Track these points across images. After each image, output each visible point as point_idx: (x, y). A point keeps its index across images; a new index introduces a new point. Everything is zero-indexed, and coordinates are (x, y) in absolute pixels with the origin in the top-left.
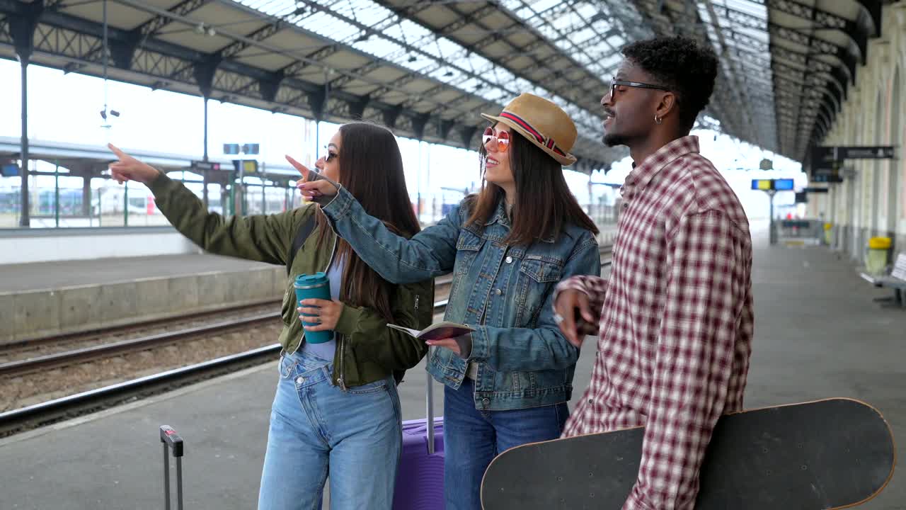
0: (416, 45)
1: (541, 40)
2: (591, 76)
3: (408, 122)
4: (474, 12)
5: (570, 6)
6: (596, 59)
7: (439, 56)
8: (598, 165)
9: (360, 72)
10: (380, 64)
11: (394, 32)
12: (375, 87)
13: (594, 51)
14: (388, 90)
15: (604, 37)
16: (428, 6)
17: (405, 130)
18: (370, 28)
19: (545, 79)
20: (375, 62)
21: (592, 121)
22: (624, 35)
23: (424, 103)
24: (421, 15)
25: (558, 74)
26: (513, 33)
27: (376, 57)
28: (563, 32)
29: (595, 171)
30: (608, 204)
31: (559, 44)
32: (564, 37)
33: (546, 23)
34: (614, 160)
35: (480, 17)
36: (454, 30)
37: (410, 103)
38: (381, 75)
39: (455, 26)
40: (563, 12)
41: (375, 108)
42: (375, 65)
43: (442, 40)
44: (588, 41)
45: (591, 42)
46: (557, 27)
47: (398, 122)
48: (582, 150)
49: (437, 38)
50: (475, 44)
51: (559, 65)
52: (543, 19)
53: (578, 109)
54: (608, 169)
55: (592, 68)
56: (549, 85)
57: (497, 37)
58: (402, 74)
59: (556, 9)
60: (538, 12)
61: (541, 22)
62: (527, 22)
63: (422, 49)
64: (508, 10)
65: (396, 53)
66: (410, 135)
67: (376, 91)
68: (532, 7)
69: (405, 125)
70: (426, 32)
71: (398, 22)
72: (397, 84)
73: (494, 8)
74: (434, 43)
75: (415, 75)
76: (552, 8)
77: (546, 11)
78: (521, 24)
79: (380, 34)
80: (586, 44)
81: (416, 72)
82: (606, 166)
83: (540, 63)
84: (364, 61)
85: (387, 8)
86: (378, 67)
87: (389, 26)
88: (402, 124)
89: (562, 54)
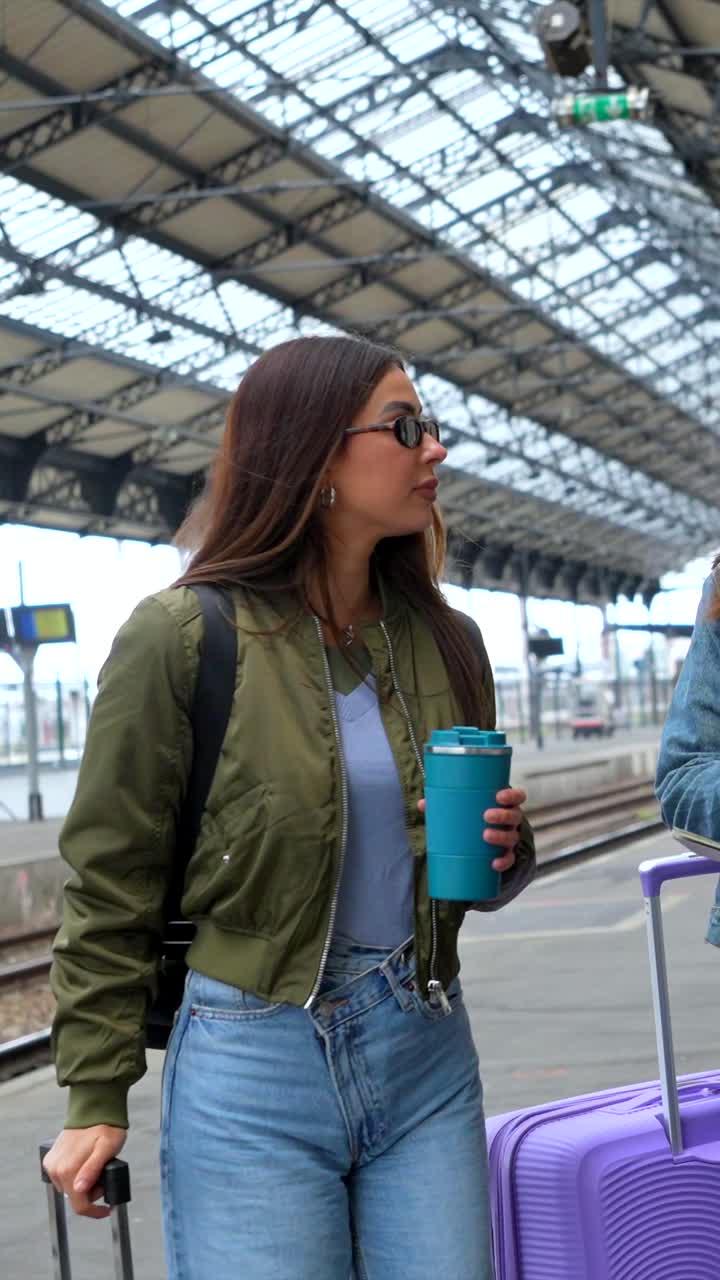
0: (164, 302)
1: (481, 279)
2: (601, 362)
3: (147, 499)
4: (310, 216)
5: (545, 195)
6: (609, 321)
7: (223, 328)
8: (628, 583)
9: (17, 375)
10: (71, 353)
11: (107, 269)
12: (60, 412)
13: (606, 304)
14: (93, 419)
15: (629, 268)
16: (192, 202)
17: (141, 519)
18: (42, 261)
19: (489, 374)
20: (57, 348)
21: (610, 474)
22: (676, 259)
23: (187, 448)
24: (175, 226)
25: (521, 363)
26: (405, 264)
27: (60, 336)
28: (531, 259)
29: (622, 598)
30: (660, 676)
31: (523, 288)
32: (531, 271)
33: (486, 236)
34: (666, 569)
35: (323, 228)
36: (260, 262)
37: (152, 449)
38: (75, 382)
39: (262, 251)
40: (530, 208)
41: (60, 467)
42: (57, 356)
43: (231, 289)
44: (591, 277)
45: (598, 279)
46: (516, 247)
47: (122, 500)
48: (588, 549)
49: (216, 283)
50: (313, 295)
51: (525, 339)
52: (480, 227)
53: (573, 447)
54: (652, 590)
55: (605, 344)
56: (497, 389)
57: (367, 274)
58: (126, 377)
59: (510, 202)
60: (465, 210)
61: (476, 235)
62: (442, 236)
63: (178, 312)
64: (392, 207)
65: (113, 324)
66: (152, 532)
67: (61, 422)
68: (449, 199)
69: (140, 508)
70: (190, 267)
71: (118, 245)
72: (116, 402)
73: (358, 204)
74: (212, 294)
75: (160, 378)
76: (501, 200)
77: (486, 207)
78: (427, 240)
79: (69, 277)
80: (586, 286)
81: (167, 369)
82: (644, 586)
83: (476, 338)
84: (30, 346)
85: (85, 210)
86: (64, 361)
87: (93, 255)
88: (133, 504)
89: (530, 313)
